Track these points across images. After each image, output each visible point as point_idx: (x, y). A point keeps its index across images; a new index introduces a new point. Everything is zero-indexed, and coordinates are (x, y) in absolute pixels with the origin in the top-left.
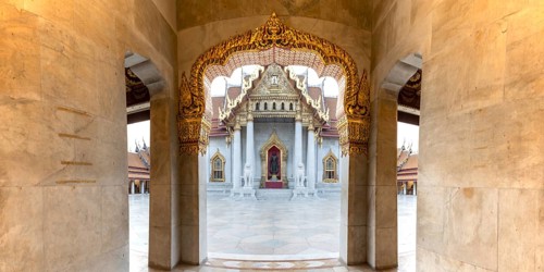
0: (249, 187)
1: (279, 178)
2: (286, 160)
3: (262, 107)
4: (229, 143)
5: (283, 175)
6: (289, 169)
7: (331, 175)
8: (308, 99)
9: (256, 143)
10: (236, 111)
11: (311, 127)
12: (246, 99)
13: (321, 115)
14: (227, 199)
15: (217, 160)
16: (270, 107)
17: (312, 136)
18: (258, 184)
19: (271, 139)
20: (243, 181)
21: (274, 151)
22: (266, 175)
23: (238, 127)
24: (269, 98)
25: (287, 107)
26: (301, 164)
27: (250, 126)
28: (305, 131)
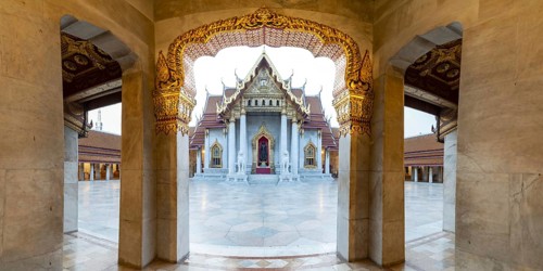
0: (242, 173)
1: (267, 164)
2: (273, 148)
3: (253, 104)
4: (226, 134)
5: (271, 162)
6: (276, 156)
7: (311, 162)
8: (292, 97)
9: (248, 133)
10: (231, 106)
11: (294, 120)
12: (240, 96)
13: (303, 109)
14: (222, 183)
15: (215, 149)
16: (260, 103)
17: (295, 127)
18: (250, 170)
19: (261, 131)
20: (237, 167)
21: (263, 141)
22: (256, 162)
23: (233, 119)
24: (259, 96)
25: (274, 103)
26: (287, 152)
27: (243, 119)
28: (290, 123)
